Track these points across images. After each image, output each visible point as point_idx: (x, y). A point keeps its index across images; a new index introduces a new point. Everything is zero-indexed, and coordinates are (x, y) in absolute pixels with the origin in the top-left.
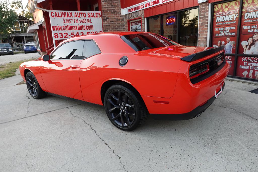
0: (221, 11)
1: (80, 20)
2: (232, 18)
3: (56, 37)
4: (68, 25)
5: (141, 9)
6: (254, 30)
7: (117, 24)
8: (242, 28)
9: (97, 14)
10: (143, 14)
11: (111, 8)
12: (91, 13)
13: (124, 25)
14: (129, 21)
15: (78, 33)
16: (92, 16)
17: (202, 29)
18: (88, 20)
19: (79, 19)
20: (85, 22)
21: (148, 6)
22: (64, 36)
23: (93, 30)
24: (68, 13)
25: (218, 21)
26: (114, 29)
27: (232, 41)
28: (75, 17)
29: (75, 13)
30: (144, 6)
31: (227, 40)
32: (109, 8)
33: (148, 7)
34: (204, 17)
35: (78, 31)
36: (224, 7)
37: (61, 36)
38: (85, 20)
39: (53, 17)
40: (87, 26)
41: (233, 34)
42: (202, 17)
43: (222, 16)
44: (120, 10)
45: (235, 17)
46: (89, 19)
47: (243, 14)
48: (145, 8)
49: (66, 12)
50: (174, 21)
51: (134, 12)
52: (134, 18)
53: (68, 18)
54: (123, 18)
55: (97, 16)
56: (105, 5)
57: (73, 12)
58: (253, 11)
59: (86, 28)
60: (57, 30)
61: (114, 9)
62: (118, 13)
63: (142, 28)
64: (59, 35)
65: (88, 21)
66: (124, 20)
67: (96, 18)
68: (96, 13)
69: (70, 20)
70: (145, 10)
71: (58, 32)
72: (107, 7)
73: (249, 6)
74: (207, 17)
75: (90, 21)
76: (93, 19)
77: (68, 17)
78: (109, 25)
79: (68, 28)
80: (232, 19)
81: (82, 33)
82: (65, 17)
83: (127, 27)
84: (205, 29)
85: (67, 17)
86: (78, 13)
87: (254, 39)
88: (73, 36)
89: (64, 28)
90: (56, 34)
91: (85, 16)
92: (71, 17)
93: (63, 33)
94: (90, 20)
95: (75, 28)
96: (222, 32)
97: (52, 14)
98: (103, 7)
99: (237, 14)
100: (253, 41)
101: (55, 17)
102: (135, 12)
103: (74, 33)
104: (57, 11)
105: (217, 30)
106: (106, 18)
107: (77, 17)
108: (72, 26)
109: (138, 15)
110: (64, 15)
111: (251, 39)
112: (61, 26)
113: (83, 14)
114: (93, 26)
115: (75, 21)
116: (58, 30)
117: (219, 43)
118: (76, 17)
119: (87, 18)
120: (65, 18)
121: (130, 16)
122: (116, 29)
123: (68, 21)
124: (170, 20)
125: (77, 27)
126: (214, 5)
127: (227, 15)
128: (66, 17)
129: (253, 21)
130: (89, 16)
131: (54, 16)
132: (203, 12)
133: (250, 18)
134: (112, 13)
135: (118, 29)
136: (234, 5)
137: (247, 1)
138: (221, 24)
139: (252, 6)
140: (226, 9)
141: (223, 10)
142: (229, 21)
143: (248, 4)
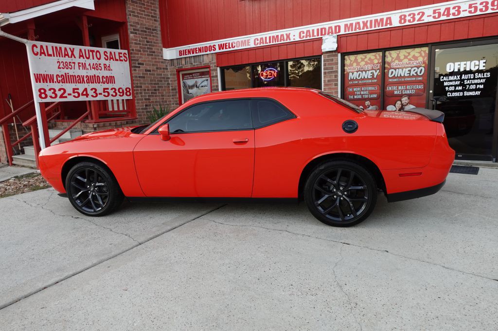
0: (355, 64)
1: (90, 65)
2: (372, 74)
3: (43, 96)
4: (65, 74)
5: (208, 52)
6: (402, 92)
7: (157, 74)
8: (386, 89)
9: (121, 55)
10: (215, 61)
11: (146, 45)
12: (111, 53)
13: (169, 78)
14: (178, 71)
15: (86, 90)
16: (112, 58)
17: (330, 88)
18: (104, 64)
19: (88, 62)
20: (100, 68)
21: (226, 48)
22: (59, 96)
23: (113, 84)
24: (66, 49)
25: (352, 78)
26: (152, 84)
27: (374, 106)
28: (80, 58)
29: (81, 50)
30: (217, 47)
31: (366, 105)
32: (143, 45)
33: (225, 50)
34: (331, 72)
35: (86, 85)
36: (359, 60)
37: (53, 96)
38: (100, 64)
39: (36, 54)
40: (103, 77)
41: (375, 96)
42: (328, 72)
43: (357, 72)
44: (162, 50)
45: (376, 74)
46: (107, 63)
47: (386, 71)
48: (217, 51)
49: (63, 46)
50: (275, 75)
51: (191, 57)
52: (192, 67)
53: (67, 59)
54: (167, 66)
55: (121, 58)
56: (136, 40)
57: (77, 48)
58: (398, 68)
59: (101, 81)
60: (44, 82)
61: (152, 49)
62: (158, 56)
63: (213, 85)
64: (49, 93)
65: (105, 67)
66: (167, 69)
67: (119, 62)
68: (119, 53)
69: (70, 63)
70: (217, 54)
71: (47, 86)
72: (140, 44)
73: (394, 62)
74: (337, 72)
75: (109, 67)
76: (113, 64)
77: (67, 57)
78: (144, 77)
79: (66, 79)
80: (371, 77)
81: (94, 90)
82: (60, 56)
83: (174, 81)
84: (335, 88)
85: (65, 57)
86: (85, 50)
87: (403, 102)
88: (76, 95)
89: (60, 79)
90: (42, 91)
91: (99, 57)
92: (73, 57)
93: (57, 90)
94: (108, 65)
95: (80, 80)
96: (358, 93)
97: (35, 48)
98: (132, 43)
99: (378, 71)
100: (402, 105)
101: (41, 55)
102: (194, 56)
103: (78, 89)
104: (44, 44)
105: (351, 90)
106: (139, 64)
107: (84, 58)
108: (75, 76)
109: (203, 62)
110: (58, 52)
111: (399, 102)
112: (53, 75)
113: (94, 53)
114: (114, 77)
115: (79, 66)
116: (47, 82)
118: (82, 58)
119: (103, 61)
120: (61, 59)
121: (183, 62)
122: (155, 84)
123: (67, 65)
124: (266, 73)
125: (85, 77)
126: (344, 56)
127: (364, 71)
128: (62, 57)
129: (400, 80)
130: (106, 58)
131: (38, 53)
132: (329, 64)
133: (396, 76)
134: (148, 55)
135: (158, 84)
136: (373, 57)
137: (390, 54)
138: (357, 82)
139: (397, 62)
140: (363, 63)
141: (358, 64)
142: (368, 79)
143: (393, 58)
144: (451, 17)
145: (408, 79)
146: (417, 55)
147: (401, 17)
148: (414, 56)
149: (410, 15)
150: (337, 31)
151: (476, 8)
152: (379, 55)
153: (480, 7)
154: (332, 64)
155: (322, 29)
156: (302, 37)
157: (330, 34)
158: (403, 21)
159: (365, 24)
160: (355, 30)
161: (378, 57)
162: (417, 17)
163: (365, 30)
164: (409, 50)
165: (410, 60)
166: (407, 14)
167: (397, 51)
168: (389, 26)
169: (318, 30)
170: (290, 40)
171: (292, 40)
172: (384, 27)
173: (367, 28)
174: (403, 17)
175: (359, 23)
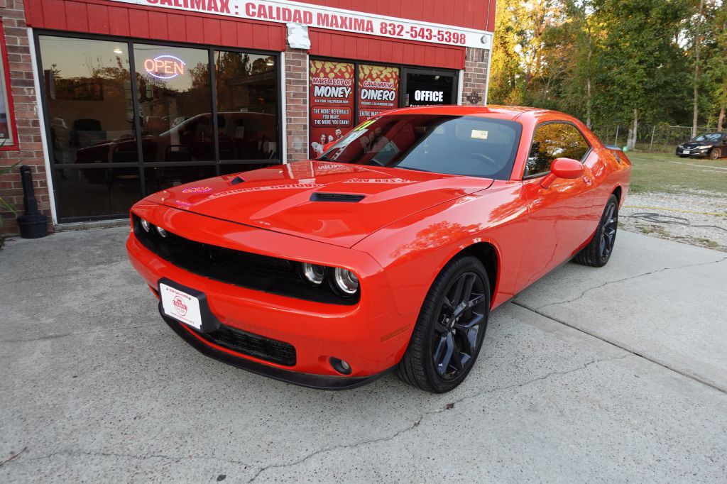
0: (322, 75)
2: (342, 93)
8: (359, 113)
10: (20, 9)
25: (319, 95)
31: (337, 134)
34: (298, 82)
36: (328, 70)
42: (292, 81)
43: (325, 86)
45: (347, 93)
47: (358, 90)
50: (182, 72)
58: (371, 89)
73: (366, 79)
74: (306, 82)
80: (342, 96)
84: (304, 107)
96: (327, 117)
99: (350, 89)
105: (317, 111)
117: (322, 139)
124: (159, 64)
127: (333, 86)
129: (373, 104)
132: (295, 69)
133: (369, 98)
136: (344, 70)
137: (363, 69)
138: (325, 101)
139: (369, 80)
140: (332, 75)
141: (326, 75)
142: (338, 98)
143: (365, 75)
144: (425, 40)
145: (381, 104)
146: (389, 76)
147: (382, 24)
148: (386, 77)
149: (390, 25)
150: (308, 21)
151: (443, 36)
152: (351, 67)
153: (446, 36)
154: (299, 69)
155: (284, 10)
156: (251, 13)
157: (298, 21)
158: (384, 31)
159: (344, 21)
160: (332, 26)
161: (350, 71)
162: (397, 30)
163: (344, 29)
164: (381, 68)
165: (382, 80)
166: (388, 23)
167: (370, 67)
168: (369, 33)
169: (278, 9)
170: (228, 11)
171: (232, 14)
172: (365, 32)
173: (346, 28)
174: (384, 25)
175: (335, 17)
